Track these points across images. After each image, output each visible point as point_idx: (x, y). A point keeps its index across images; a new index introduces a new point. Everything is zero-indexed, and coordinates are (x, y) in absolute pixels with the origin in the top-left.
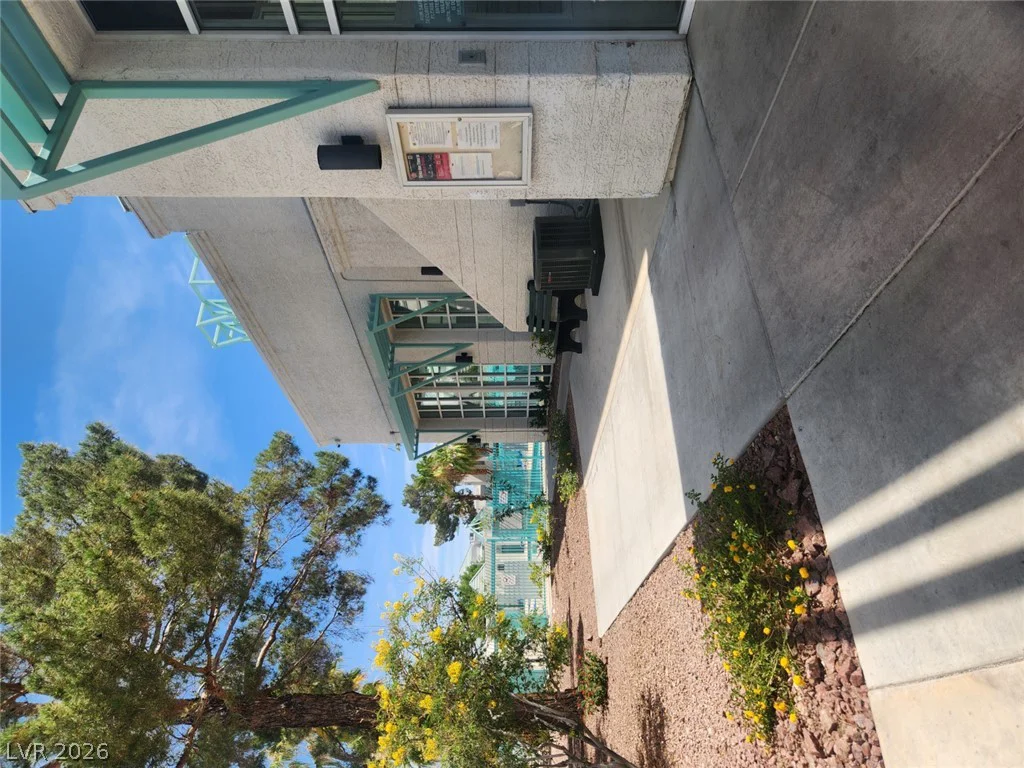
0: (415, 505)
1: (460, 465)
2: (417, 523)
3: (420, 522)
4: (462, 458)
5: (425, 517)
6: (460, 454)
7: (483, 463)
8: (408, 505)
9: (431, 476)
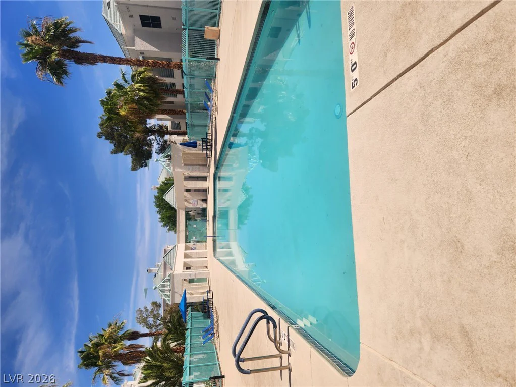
0: (109, 136)
1: (144, 105)
2: (112, 153)
3: (115, 152)
4: (144, 98)
5: (119, 149)
6: (142, 94)
7: (172, 103)
8: (104, 137)
9: (118, 114)
